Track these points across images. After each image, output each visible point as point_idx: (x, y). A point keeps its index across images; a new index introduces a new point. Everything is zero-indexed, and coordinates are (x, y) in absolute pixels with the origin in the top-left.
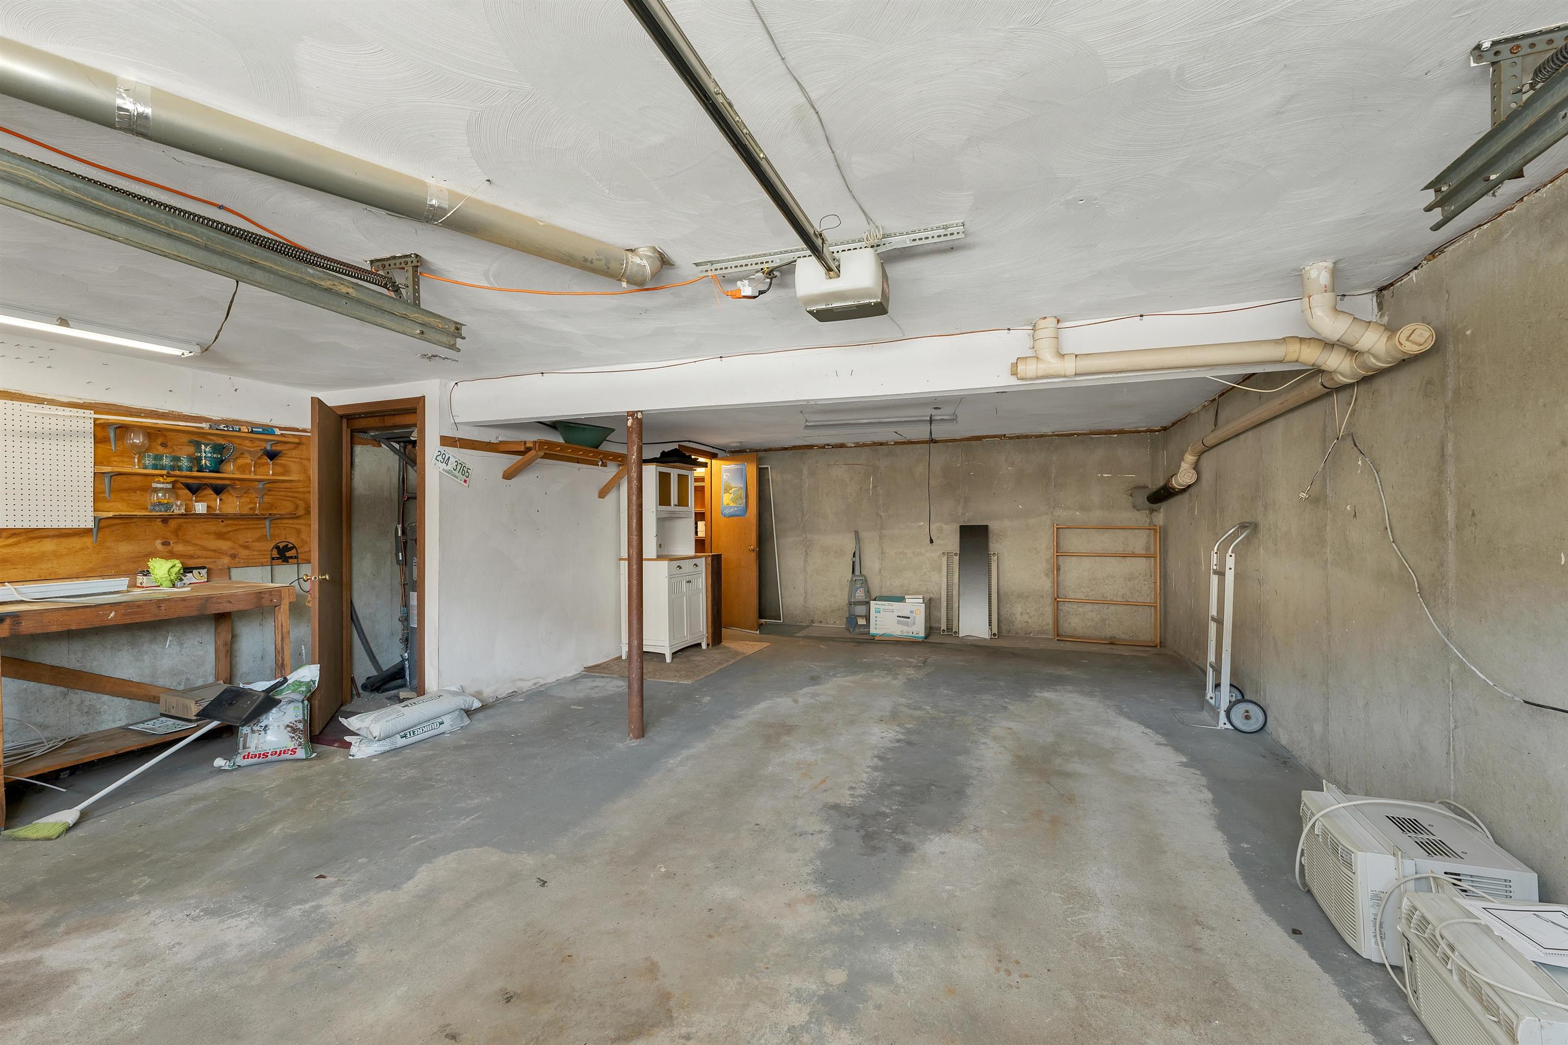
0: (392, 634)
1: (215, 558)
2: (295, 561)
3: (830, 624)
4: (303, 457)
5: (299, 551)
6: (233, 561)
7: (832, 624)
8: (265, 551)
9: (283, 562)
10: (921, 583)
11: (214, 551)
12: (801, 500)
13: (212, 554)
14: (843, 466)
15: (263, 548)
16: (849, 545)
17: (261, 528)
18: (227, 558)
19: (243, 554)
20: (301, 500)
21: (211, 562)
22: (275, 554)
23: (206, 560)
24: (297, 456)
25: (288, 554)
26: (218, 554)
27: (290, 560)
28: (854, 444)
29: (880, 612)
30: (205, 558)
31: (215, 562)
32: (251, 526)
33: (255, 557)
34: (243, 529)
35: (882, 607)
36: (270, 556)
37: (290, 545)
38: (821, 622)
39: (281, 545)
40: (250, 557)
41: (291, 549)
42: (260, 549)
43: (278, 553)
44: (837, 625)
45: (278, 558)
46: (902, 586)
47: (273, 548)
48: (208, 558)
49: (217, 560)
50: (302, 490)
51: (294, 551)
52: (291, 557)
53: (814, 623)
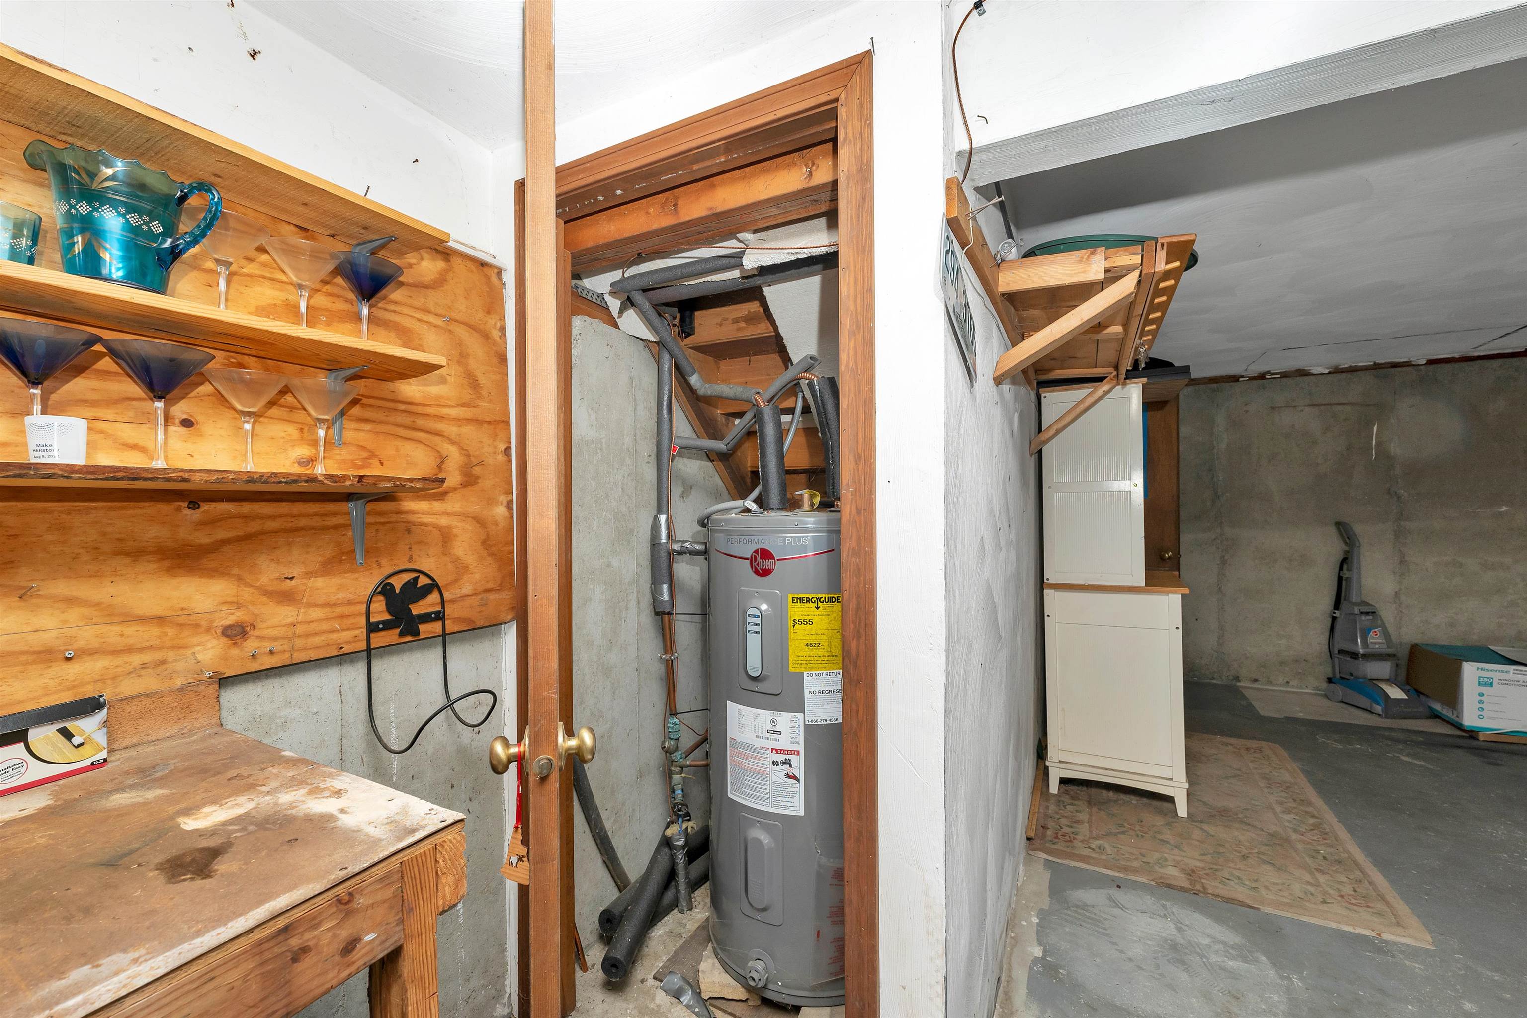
0: (641, 775)
1: (160, 648)
2: (436, 627)
3: (1278, 685)
4: (454, 315)
5: (446, 595)
6: (235, 652)
7: (1281, 686)
8: (350, 603)
9: (401, 635)
10: (1503, 620)
11: (160, 620)
12: (1210, 470)
13: (150, 634)
14: (1307, 409)
15: (341, 596)
16: (1333, 549)
17: (336, 527)
18: (215, 642)
19: (275, 621)
20: (453, 442)
21: (144, 666)
22: (380, 611)
23: (119, 660)
24: (440, 311)
25: (417, 609)
26: (171, 631)
27: (422, 628)
28: (1327, 368)
29: (1491, 685)
30: (115, 652)
31: (163, 662)
32: (303, 522)
33: (314, 627)
34: (276, 532)
35: (1496, 676)
36: (363, 621)
37: (423, 581)
38: (1256, 680)
39: (398, 583)
40: (300, 630)
41: (426, 591)
42: (333, 599)
43: (389, 609)
44: (1293, 687)
45: (387, 626)
46: (1452, 625)
47: (375, 593)
48: (129, 650)
49: (170, 655)
50: (454, 412)
51: (434, 597)
52: (426, 618)
53: (1239, 681)
